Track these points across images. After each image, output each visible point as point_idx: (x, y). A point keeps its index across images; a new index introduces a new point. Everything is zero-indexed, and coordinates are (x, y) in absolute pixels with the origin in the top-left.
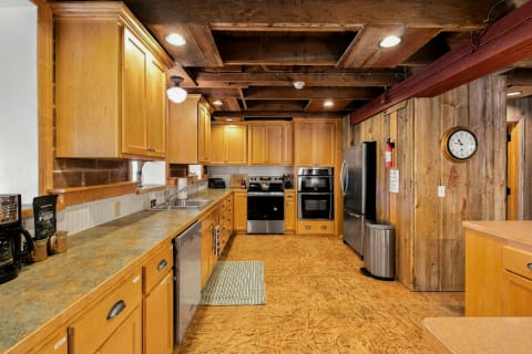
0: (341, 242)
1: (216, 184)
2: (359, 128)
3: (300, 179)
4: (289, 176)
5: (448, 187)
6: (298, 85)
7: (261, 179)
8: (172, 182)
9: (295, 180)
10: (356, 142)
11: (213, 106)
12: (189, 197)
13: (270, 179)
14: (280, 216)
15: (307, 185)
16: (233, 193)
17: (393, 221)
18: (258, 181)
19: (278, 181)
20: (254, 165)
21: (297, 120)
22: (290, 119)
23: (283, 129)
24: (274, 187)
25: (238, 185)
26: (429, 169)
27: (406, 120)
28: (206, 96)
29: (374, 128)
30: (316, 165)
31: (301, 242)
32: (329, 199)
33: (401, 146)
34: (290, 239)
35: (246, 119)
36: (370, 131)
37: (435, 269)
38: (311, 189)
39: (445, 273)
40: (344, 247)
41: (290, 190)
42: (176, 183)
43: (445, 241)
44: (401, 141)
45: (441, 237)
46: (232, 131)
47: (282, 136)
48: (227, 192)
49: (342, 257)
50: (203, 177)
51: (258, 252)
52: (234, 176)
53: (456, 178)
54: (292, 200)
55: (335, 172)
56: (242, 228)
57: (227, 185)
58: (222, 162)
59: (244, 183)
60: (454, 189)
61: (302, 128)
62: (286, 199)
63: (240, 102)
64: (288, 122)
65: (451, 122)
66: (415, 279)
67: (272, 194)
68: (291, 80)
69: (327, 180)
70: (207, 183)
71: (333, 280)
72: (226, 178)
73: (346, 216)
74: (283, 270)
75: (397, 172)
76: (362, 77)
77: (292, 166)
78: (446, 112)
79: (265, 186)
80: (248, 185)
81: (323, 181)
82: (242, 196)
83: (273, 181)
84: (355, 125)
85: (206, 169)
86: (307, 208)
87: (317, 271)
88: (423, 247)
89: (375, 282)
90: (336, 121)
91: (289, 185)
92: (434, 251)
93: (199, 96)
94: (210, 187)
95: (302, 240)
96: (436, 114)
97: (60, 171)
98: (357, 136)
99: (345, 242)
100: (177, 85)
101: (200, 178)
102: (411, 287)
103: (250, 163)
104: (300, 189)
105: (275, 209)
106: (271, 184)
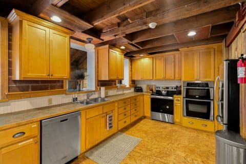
1: (139, 90)
4: (179, 86)
6: (152, 25)
11: (122, 50)
13: (168, 88)
14: (171, 112)
15: (190, 94)
16: (144, 95)
18: (161, 89)
19: (173, 90)
20: (157, 80)
21: (184, 50)
22: (178, 50)
23: (175, 57)
24: (170, 93)
25: (148, 91)
31: (180, 133)
38: (194, 97)
41: (177, 96)
50: (130, 86)
51: (146, 132)
52: (148, 86)
54: (179, 102)
56: (148, 115)
58: (140, 79)
59: (152, 90)
62: (175, 102)
63: (132, 45)
64: (178, 52)
70: (133, 89)
72: (144, 87)
74: (148, 150)
79: (164, 92)
82: (148, 97)
83: (170, 90)
85: (133, 82)
91: (179, 93)
93: (107, 46)
94: (135, 91)
97: (15, 85)
100: (90, 42)
101: (128, 86)
103: (154, 78)
104: (185, 96)
105: (168, 107)
106: (168, 91)
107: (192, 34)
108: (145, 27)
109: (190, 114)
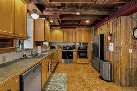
0: (91, 66)
1: (53, 48)
2: (97, 30)
3: (78, 46)
4: (75, 45)
5: (133, 49)
6: (78, 14)
7: (66, 46)
8: (36, 47)
9: (77, 47)
10: (96, 34)
11: (50, 23)
12: (41, 52)
13: (69, 46)
14: (72, 57)
15: (80, 48)
16: (58, 51)
17: (111, 61)
18: (65, 47)
19: (71, 47)
20: (64, 42)
21: (77, 28)
22: (75, 28)
23: (73, 31)
24: (70, 49)
25: (59, 48)
26: (126, 42)
27: (117, 25)
28: (47, 19)
29: (103, 30)
30: (83, 42)
31: (79, 66)
32: (87, 53)
33: (114, 34)
34: (75, 65)
35: (62, 28)
36: (101, 30)
37: (128, 79)
38: (82, 49)
39: (132, 80)
40: (92, 68)
41: (75, 50)
42: (37, 48)
43: (132, 69)
44: (115, 33)
45: (131, 67)
46: (57, 32)
47: (73, 34)
48: (56, 50)
49: (92, 72)
50: (48, 46)
51: (65, 70)
52: (58, 45)
53: (136, 46)
54: (76, 53)
55: (89, 44)
56: (60, 61)
57: (56, 48)
58: (54, 41)
59: (61, 48)
60: (135, 50)
61: (79, 31)
62: (74, 52)
63: (59, 21)
64: (74, 29)
65: (134, 25)
66: (121, 83)
67: (70, 51)
68: (76, 12)
69: (86, 46)
70: (50, 48)
71: (90, 81)
72: (56, 46)
73: (93, 58)
74: (73, 77)
75: (113, 44)
76: (100, 10)
77: (75, 42)
78: (132, 22)
80: (62, 48)
81: (85, 47)
82: (60, 52)
83: (70, 47)
84: (96, 29)
85: (50, 43)
86: (80, 55)
87: (84, 77)
88: (124, 71)
89: (106, 83)
90: (89, 28)
91: (75, 48)
92: (128, 72)
93: (44, 18)
94: (51, 49)
95: (79, 65)
96: (129, 22)
98: (96, 33)
99: (92, 66)
100: (35, 13)
101: (47, 46)
102: (120, 85)
103: (63, 41)
104: (78, 49)
105: (71, 55)
106: (69, 48)
107: (88, 22)
108: (74, 13)
109: (80, 57)
